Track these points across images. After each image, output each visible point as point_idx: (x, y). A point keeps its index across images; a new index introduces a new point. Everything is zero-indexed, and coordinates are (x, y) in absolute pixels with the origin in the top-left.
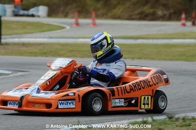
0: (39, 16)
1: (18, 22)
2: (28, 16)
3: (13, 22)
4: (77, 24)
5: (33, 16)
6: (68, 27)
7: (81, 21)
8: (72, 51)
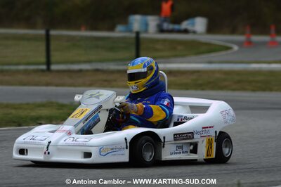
0: (194, 32)
1: (165, 41)
2: (180, 31)
3: (157, 41)
4: (249, 43)
5: (186, 31)
6: (236, 48)
7: (255, 38)
8: (239, 82)
